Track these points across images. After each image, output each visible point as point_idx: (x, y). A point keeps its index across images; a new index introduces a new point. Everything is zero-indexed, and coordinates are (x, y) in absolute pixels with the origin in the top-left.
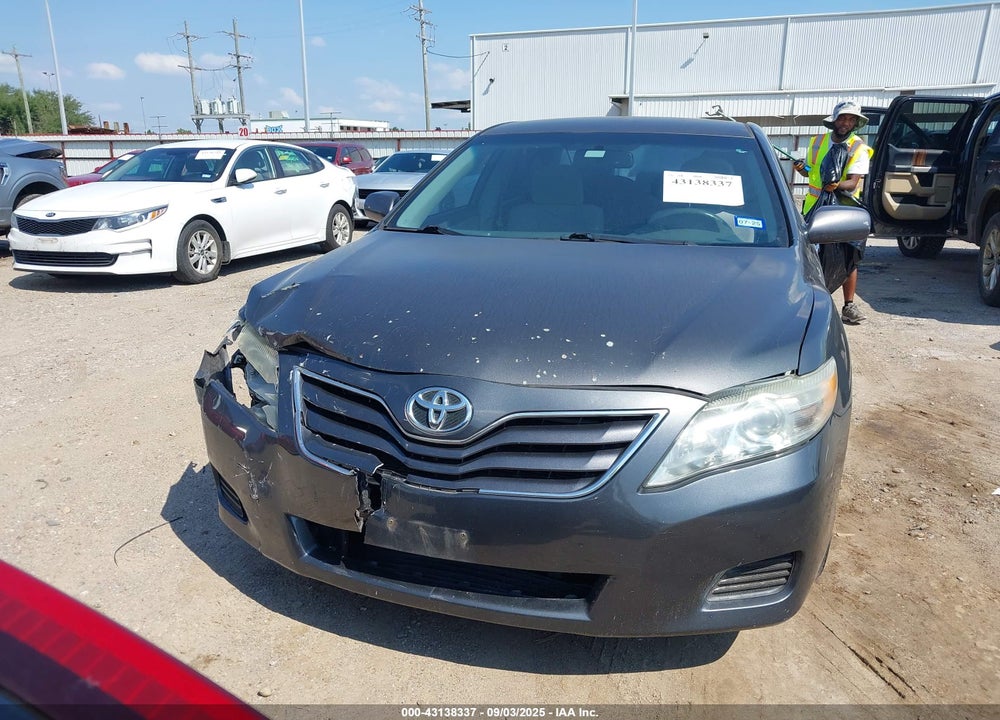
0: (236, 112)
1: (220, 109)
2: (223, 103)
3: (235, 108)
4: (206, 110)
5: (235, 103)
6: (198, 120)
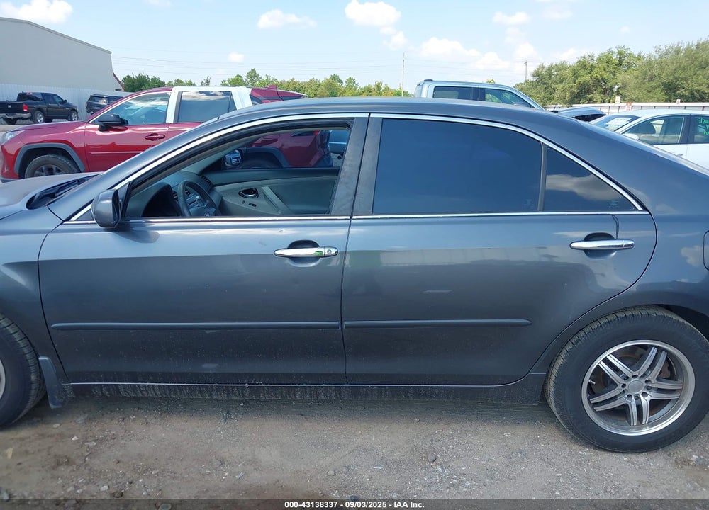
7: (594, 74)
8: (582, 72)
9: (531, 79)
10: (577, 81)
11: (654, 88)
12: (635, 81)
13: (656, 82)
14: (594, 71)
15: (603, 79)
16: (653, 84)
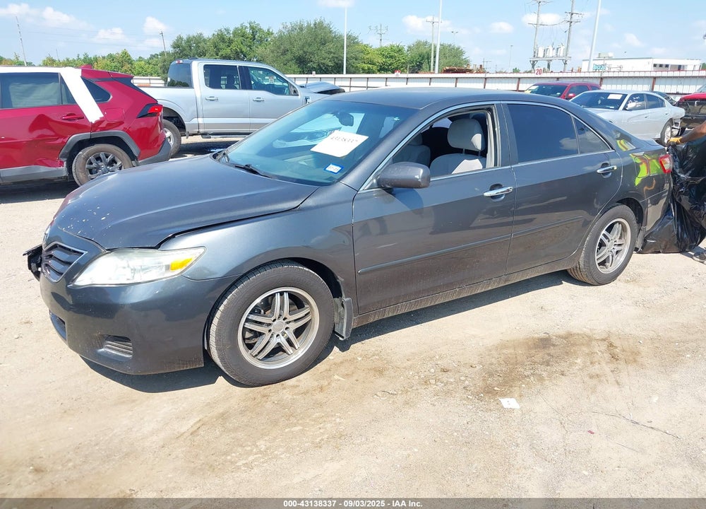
0: (561, 55)
1: (551, 53)
2: (554, 49)
3: (561, 53)
4: (541, 55)
5: (562, 48)
6: (534, 62)
7: (233, 46)
8: (222, 45)
9: (171, 50)
10: (220, 54)
11: (288, 61)
12: (271, 55)
13: (289, 56)
14: (233, 45)
15: (242, 52)
16: (287, 57)
